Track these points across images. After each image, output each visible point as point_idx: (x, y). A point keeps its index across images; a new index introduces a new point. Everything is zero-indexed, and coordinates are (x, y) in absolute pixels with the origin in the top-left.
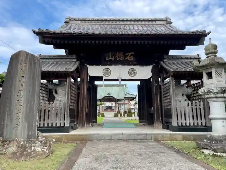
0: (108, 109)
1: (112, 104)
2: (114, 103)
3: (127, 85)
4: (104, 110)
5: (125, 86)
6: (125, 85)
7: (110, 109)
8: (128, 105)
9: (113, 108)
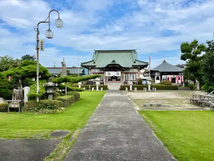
0: (113, 80)
2: (120, 72)
3: (136, 51)
4: (109, 80)
6: (134, 50)
7: (115, 80)
8: (137, 74)
9: (120, 79)
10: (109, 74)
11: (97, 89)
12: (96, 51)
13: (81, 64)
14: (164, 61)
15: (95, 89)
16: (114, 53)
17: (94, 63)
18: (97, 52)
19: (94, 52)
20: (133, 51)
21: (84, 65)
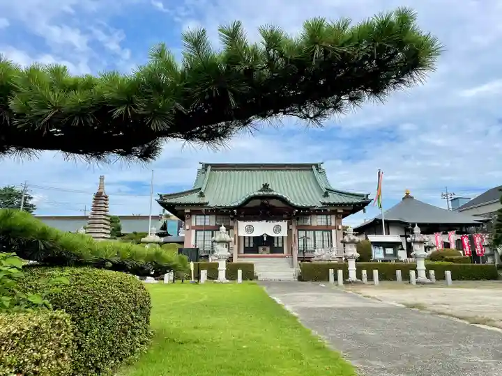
0: (261, 249)
1: (278, 229)
2: (284, 225)
3: (323, 167)
4: (247, 250)
5: (317, 170)
6: (316, 165)
7: (268, 249)
8: (334, 231)
9: (280, 245)
10: (250, 229)
11: (222, 275)
12: (207, 165)
13: (158, 198)
14: (407, 194)
15: (213, 275)
16: (258, 170)
17: (202, 195)
18: (209, 168)
19: (200, 167)
20: (314, 167)
21: (168, 201)
